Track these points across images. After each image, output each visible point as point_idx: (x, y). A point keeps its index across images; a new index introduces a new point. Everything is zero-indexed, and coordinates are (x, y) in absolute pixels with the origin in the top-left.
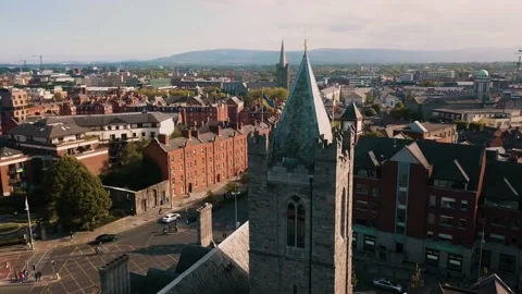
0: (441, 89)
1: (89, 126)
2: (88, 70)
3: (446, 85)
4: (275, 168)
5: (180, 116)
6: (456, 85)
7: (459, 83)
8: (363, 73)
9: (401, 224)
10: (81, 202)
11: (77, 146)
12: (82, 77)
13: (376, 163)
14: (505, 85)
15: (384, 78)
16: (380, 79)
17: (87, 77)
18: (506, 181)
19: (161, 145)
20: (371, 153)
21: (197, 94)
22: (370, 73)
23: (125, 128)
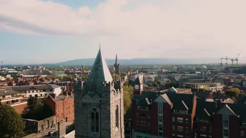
0: (188, 75)
1: (19, 91)
2: (26, 68)
3: (190, 73)
4: (85, 96)
5: (66, 87)
6: (195, 73)
7: (196, 72)
8: (154, 69)
9: (161, 131)
10: (9, 126)
11: (11, 100)
12: (22, 70)
13: (149, 103)
14: (216, 73)
15: (164, 71)
16: (162, 71)
17: (24, 71)
18: (205, 110)
19: (53, 99)
20: (147, 99)
21: (75, 78)
22: (157, 69)
23: (37, 92)
